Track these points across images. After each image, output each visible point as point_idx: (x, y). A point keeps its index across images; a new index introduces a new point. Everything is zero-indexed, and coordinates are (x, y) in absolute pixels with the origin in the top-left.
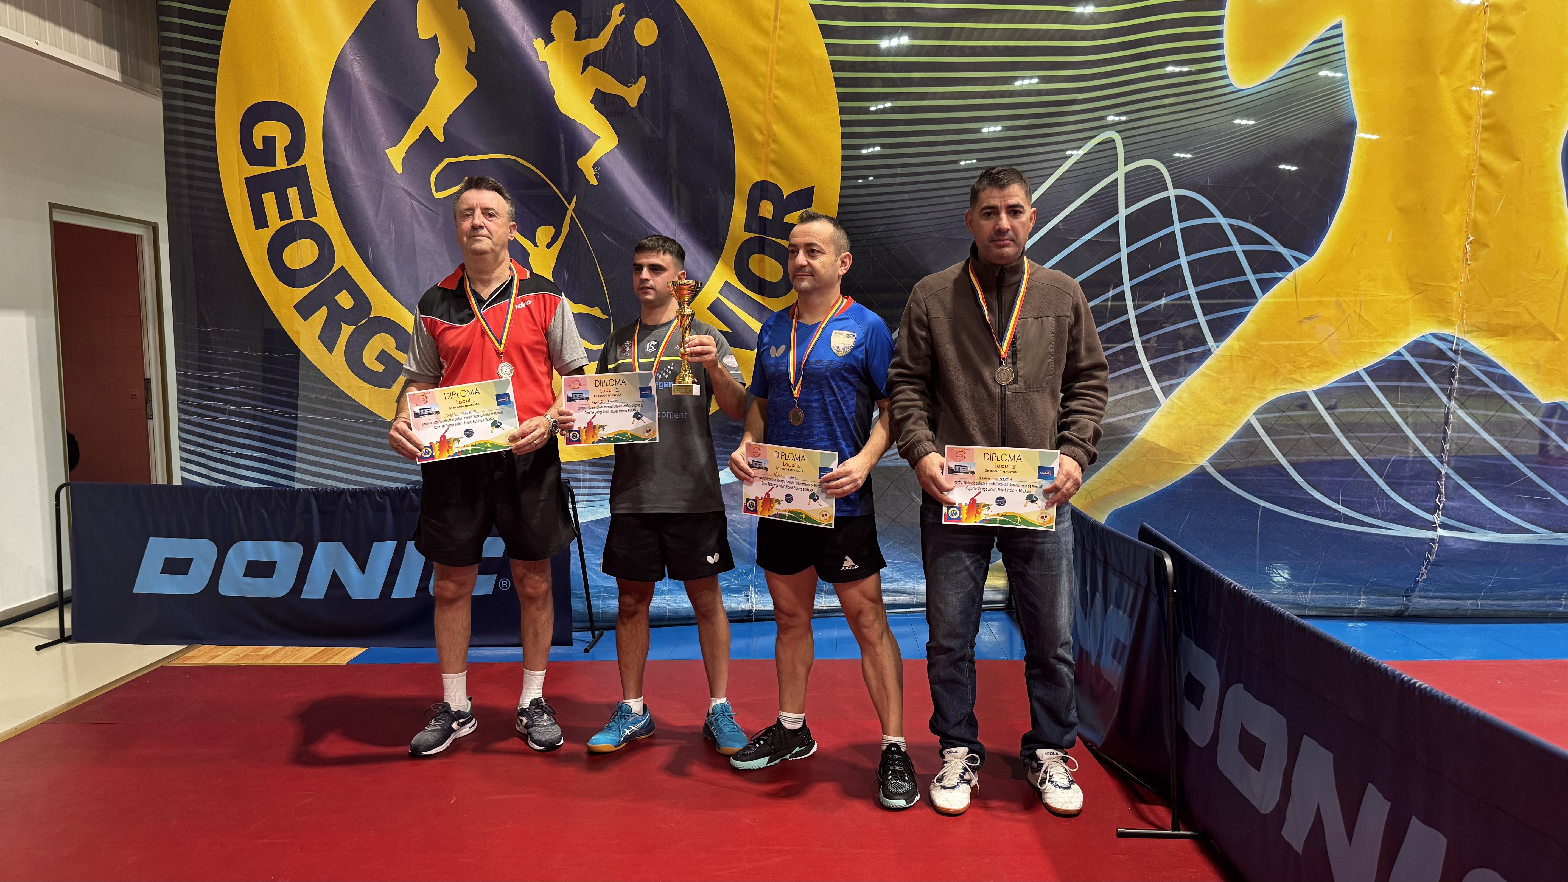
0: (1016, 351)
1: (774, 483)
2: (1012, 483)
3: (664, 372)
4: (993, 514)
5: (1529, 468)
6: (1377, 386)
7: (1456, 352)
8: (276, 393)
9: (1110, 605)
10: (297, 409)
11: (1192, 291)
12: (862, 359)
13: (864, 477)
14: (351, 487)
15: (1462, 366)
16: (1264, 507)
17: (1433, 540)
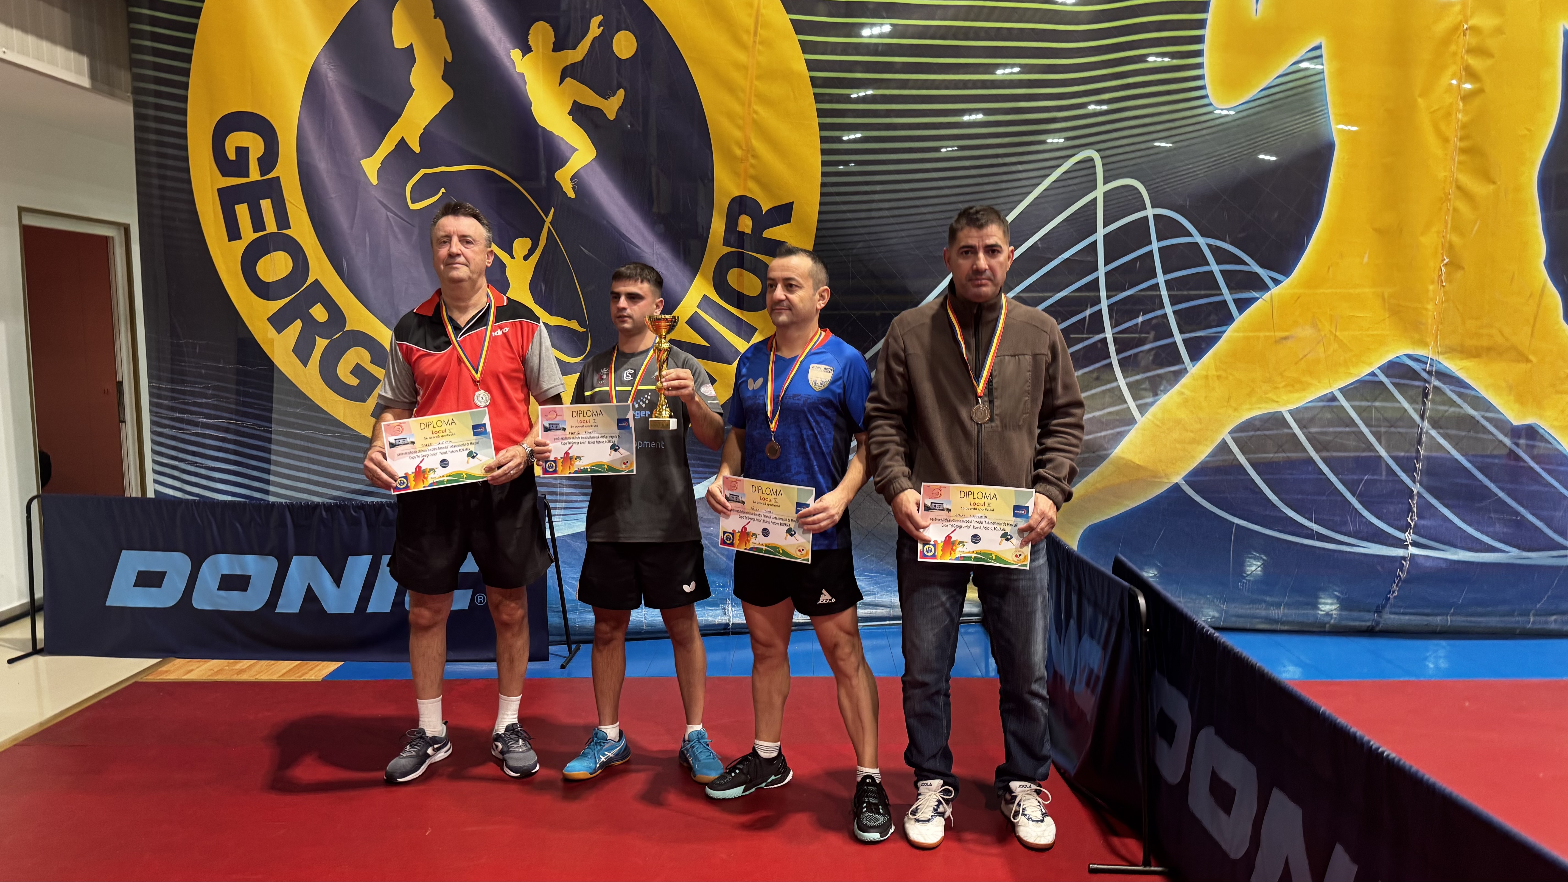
0: (992, 389)
1: (751, 516)
2: (987, 520)
3: (642, 401)
4: (968, 551)
5: (1500, 488)
6: (1351, 406)
7: (1430, 373)
8: (250, 405)
9: (1084, 633)
10: (271, 423)
11: (1169, 310)
12: (839, 394)
13: (841, 513)
14: (326, 501)
15: (1435, 387)
16: (1237, 525)
17: (1404, 558)
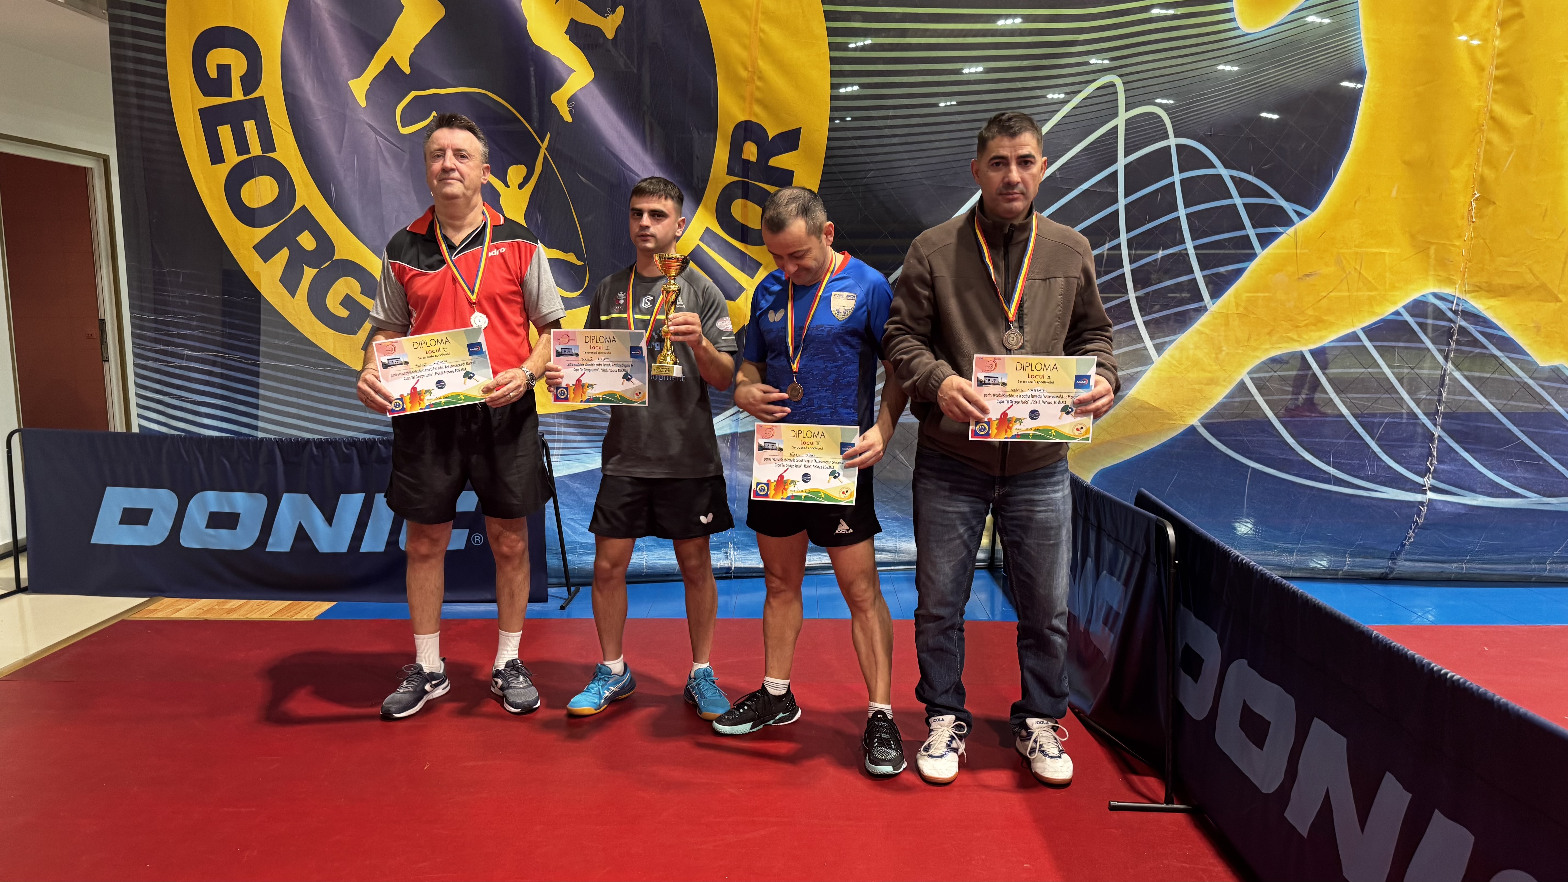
0: (1023, 314)
1: (790, 463)
4: (1025, 426)
5: (1522, 431)
6: (1374, 346)
7: (1455, 312)
8: (236, 337)
9: (1103, 571)
10: (258, 355)
11: (1189, 245)
12: (863, 323)
14: (316, 437)
15: (1460, 327)
16: (1253, 468)
17: (1422, 503)
